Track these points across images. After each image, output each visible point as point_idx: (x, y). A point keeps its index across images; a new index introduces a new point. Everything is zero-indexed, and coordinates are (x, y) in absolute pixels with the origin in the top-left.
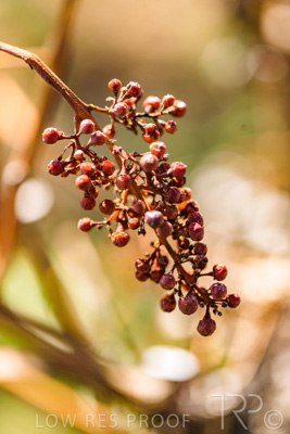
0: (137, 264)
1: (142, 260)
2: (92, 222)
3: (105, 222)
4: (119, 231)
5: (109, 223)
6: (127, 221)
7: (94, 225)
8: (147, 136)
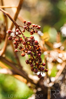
0: (26, 61)
1: (27, 60)
2: (18, 50)
3: (20, 51)
4: (23, 53)
5: (21, 51)
6: (25, 51)
7: (18, 51)
8: (31, 33)
